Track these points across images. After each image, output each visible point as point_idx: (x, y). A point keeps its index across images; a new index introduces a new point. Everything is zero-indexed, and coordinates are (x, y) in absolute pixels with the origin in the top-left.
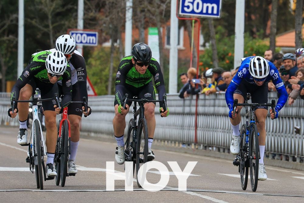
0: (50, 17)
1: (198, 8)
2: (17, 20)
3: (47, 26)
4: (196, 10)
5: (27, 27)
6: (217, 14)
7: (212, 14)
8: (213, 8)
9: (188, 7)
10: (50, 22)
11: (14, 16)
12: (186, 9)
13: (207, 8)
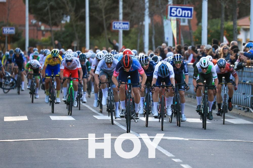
0: (103, 11)
1: (179, 13)
2: (85, 12)
3: (102, 17)
4: (178, 15)
5: (91, 17)
6: (191, 17)
7: (188, 17)
8: (188, 13)
9: (174, 13)
10: (103, 14)
11: (83, 10)
12: (172, 14)
13: (185, 13)
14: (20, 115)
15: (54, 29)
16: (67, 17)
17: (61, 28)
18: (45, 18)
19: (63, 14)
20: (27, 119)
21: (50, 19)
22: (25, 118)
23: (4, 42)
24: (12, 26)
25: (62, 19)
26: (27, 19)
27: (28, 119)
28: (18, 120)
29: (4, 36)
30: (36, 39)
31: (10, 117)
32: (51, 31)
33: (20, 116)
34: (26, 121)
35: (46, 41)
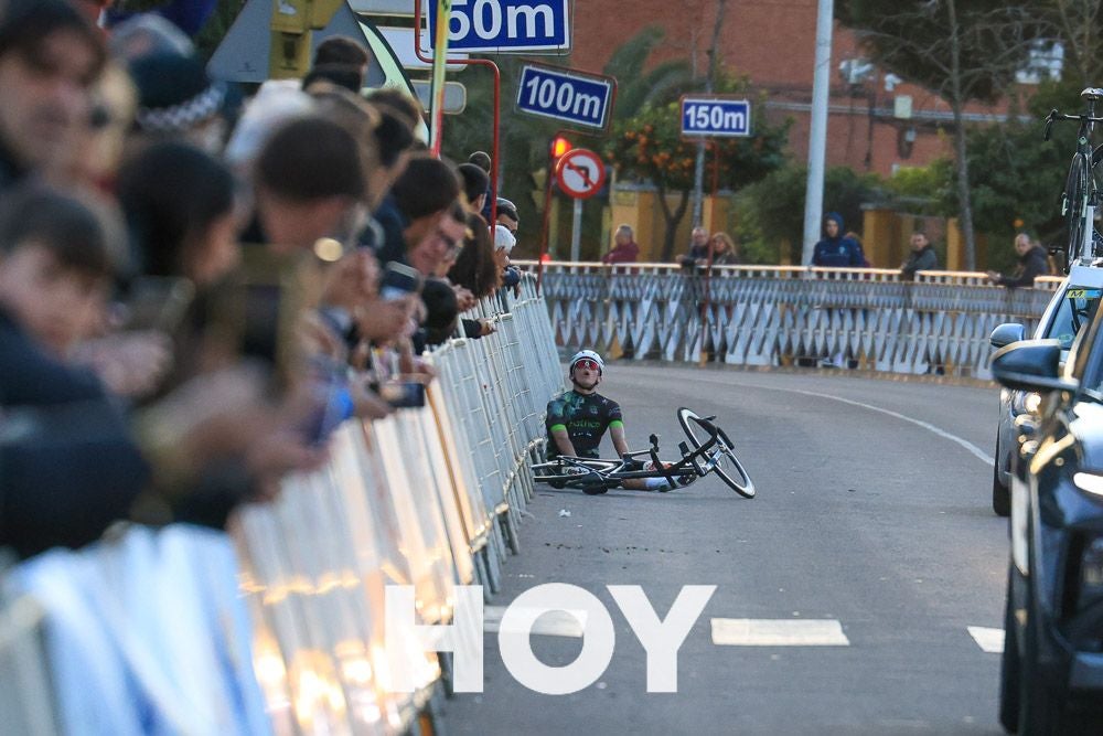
14: (796, 614)
15: (975, 115)
16: (1049, 47)
17: (1014, 111)
18: (925, 53)
19: (1029, 33)
20: (842, 640)
21: (956, 54)
22: (829, 633)
23: (686, 186)
24: (735, 91)
25: (1020, 58)
26: (824, 53)
27: (848, 638)
28: (793, 640)
29: (690, 149)
30: (861, 173)
31: (746, 622)
32: (951, 127)
33: (801, 617)
34: (835, 647)
35: (920, 187)
